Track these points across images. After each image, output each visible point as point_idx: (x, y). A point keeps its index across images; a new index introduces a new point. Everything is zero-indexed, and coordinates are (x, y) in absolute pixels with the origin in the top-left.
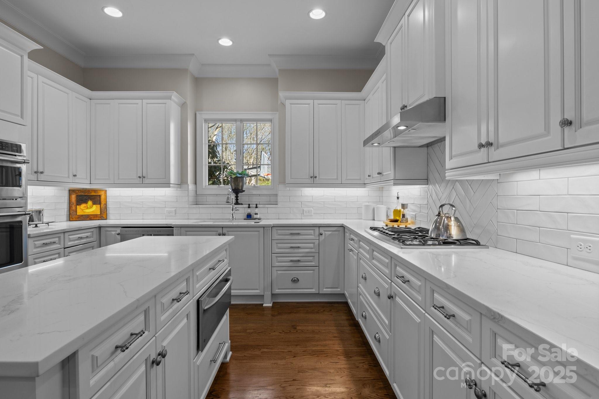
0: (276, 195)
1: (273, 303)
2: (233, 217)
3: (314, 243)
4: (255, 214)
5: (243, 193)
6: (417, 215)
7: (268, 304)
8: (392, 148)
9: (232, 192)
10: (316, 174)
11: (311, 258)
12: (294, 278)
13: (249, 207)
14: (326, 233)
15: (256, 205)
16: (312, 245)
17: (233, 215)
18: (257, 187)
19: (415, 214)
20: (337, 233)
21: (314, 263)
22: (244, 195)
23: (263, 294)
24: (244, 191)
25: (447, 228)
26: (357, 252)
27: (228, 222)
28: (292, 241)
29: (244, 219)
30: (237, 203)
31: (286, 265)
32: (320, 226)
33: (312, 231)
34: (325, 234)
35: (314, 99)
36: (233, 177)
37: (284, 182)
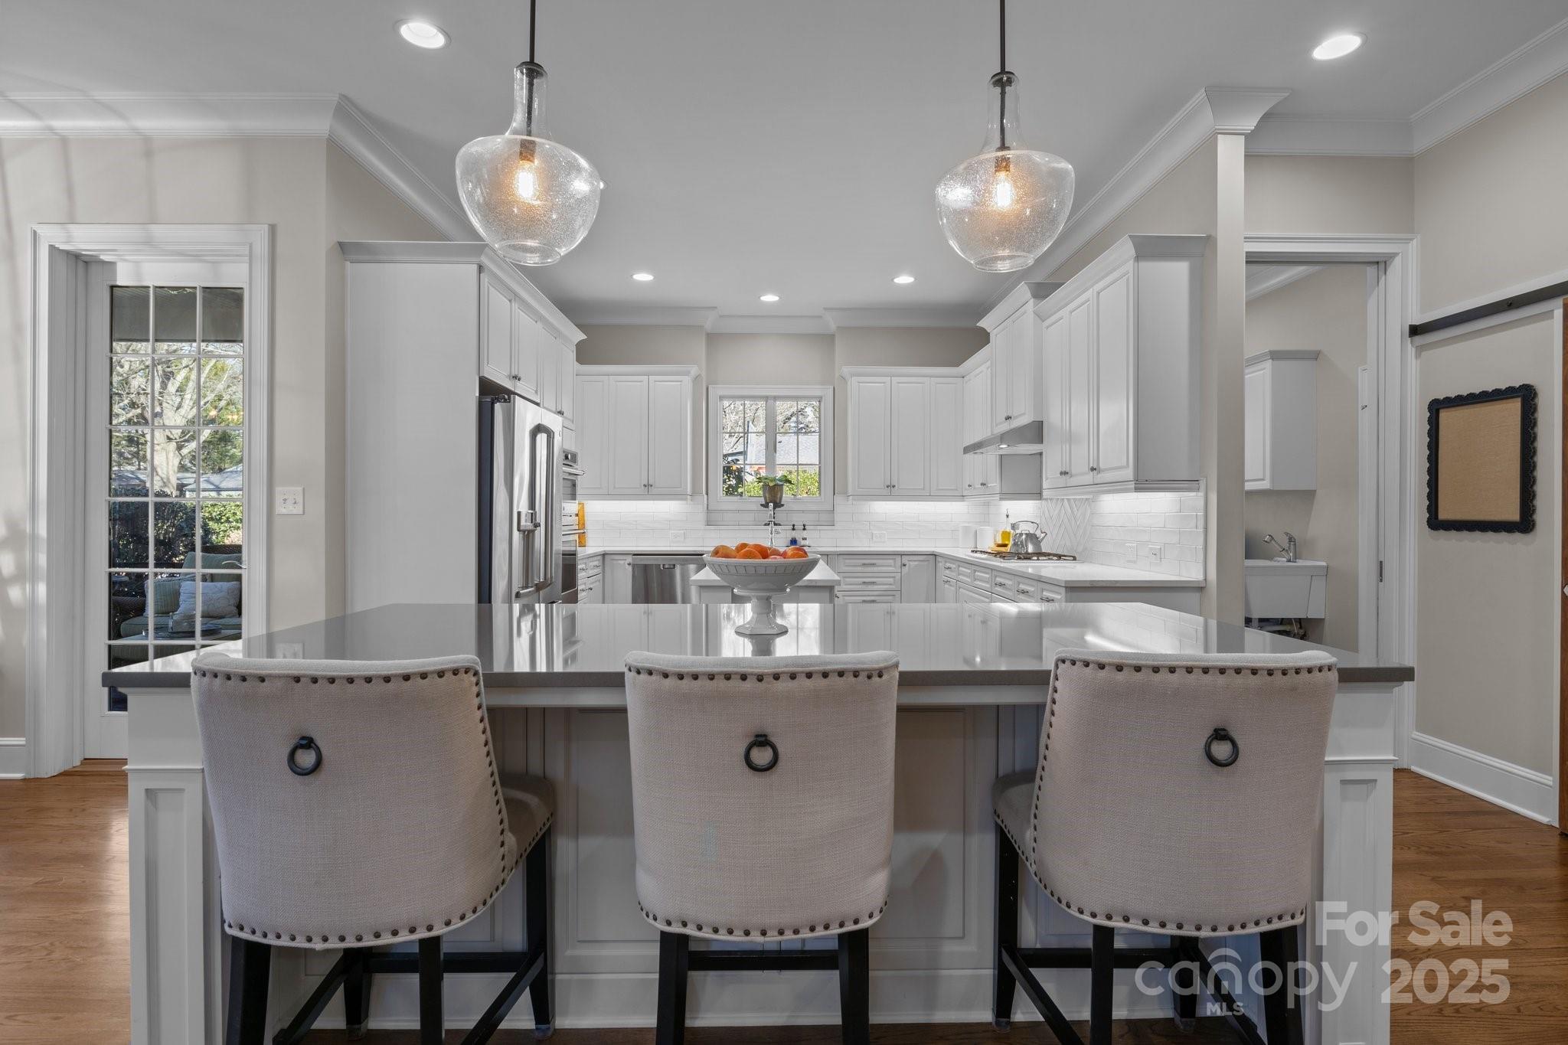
0: (833, 512)
3: (894, 577)
4: (803, 539)
10: (894, 482)
11: (890, 598)
13: (793, 529)
14: (911, 563)
15: (803, 526)
16: (891, 580)
17: (772, 540)
18: (799, 499)
20: (925, 562)
22: (784, 511)
24: (783, 505)
28: (865, 575)
29: (788, 547)
32: (903, 555)
33: (891, 561)
34: (910, 565)
35: (892, 376)
36: (771, 484)
37: (845, 493)
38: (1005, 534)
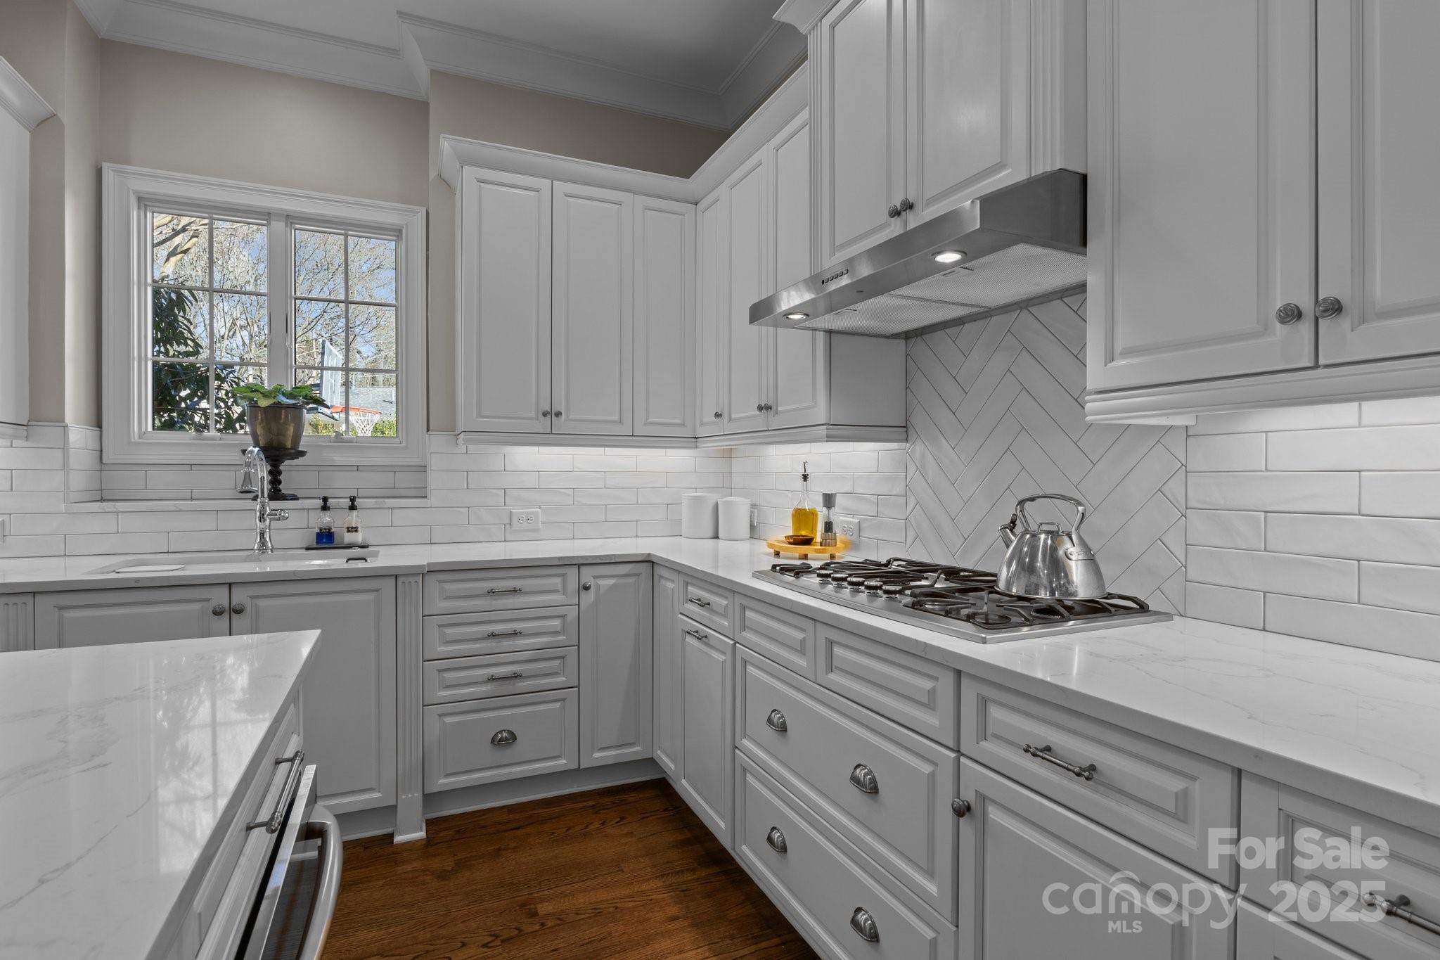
0: (423, 468)
1: (427, 824)
2: (263, 543)
3: (564, 616)
4: (349, 531)
5: (300, 458)
6: (863, 525)
7: (411, 833)
8: (821, 336)
9: (262, 456)
10: (560, 405)
11: (556, 663)
12: (501, 732)
13: (325, 508)
14: (601, 582)
15: (353, 500)
16: (557, 623)
17: (262, 535)
18: (349, 441)
19: (857, 520)
20: (631, 580)
21: (564, 679)
22: (300, 468)
23: (394, 803)
24: (303, 454)
25: (1057, 566)
26: (732, 642)
27: (246, 560)
28: (493, 616)
29: (308, 549)
30: (276, 494)
31: (473, 693)
32: (582, 562)
33: (558, 581)
34: (598, 586)
35: (553, 176)
36: (264, 403)
37: (450, 428)
38: (803, 517)
